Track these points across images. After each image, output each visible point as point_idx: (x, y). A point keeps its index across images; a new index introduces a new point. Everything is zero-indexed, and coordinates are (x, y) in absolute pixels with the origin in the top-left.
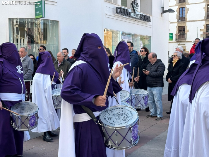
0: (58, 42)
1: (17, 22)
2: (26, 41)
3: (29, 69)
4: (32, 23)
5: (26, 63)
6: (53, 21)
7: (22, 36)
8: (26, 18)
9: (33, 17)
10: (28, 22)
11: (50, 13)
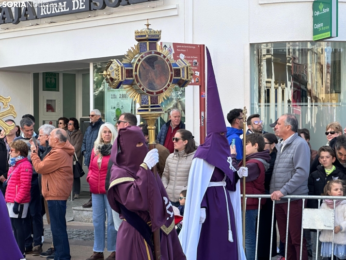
3: (298, 165)
4: (304, 53)
5: (292, 151)
8: (289, 42)
9: (309, 37)
10: (294, 50)
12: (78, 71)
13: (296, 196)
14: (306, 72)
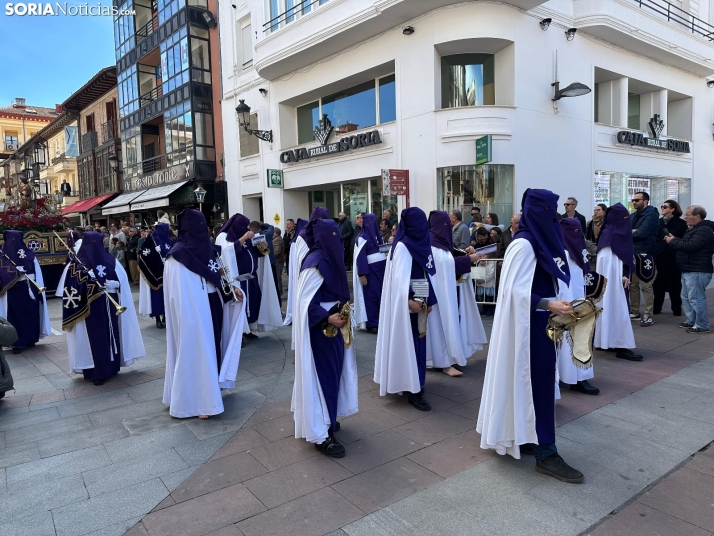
0: (512, 198)
1: (449, 172)
2: (462, 200)
4: (471, 172)
5: (458, 233)
6: (503, 166)
7: (456, 192)
8: (462, 166)
10: (465, 171)
11: (500, 155)
12: (334, 189)
14: (473, 186)
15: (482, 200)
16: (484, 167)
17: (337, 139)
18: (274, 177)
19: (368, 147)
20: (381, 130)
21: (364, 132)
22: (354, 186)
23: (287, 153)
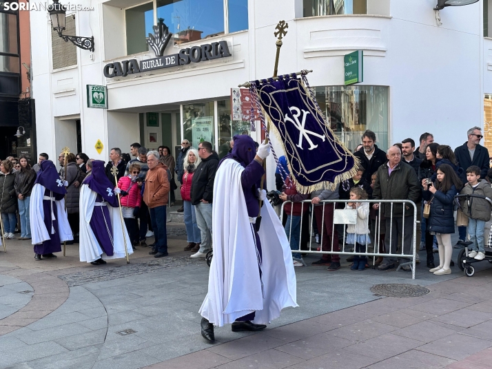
0: (388, 126)
4: (338, 94)
6: (377, 87)
8: (328, 86)
9: (341, 82)
10: (331, 92)
11: (373, 74)
12: (173, 111)
13: (329, 201)
14: (341, 109)
15: (352, 127)
16: (353, 88)
17: (175, 49)
18: (96, 95)
19: (214, 61)
20: (230, 40)
21: (210, 43)
22: (198, 107)
23: (112, 66)
